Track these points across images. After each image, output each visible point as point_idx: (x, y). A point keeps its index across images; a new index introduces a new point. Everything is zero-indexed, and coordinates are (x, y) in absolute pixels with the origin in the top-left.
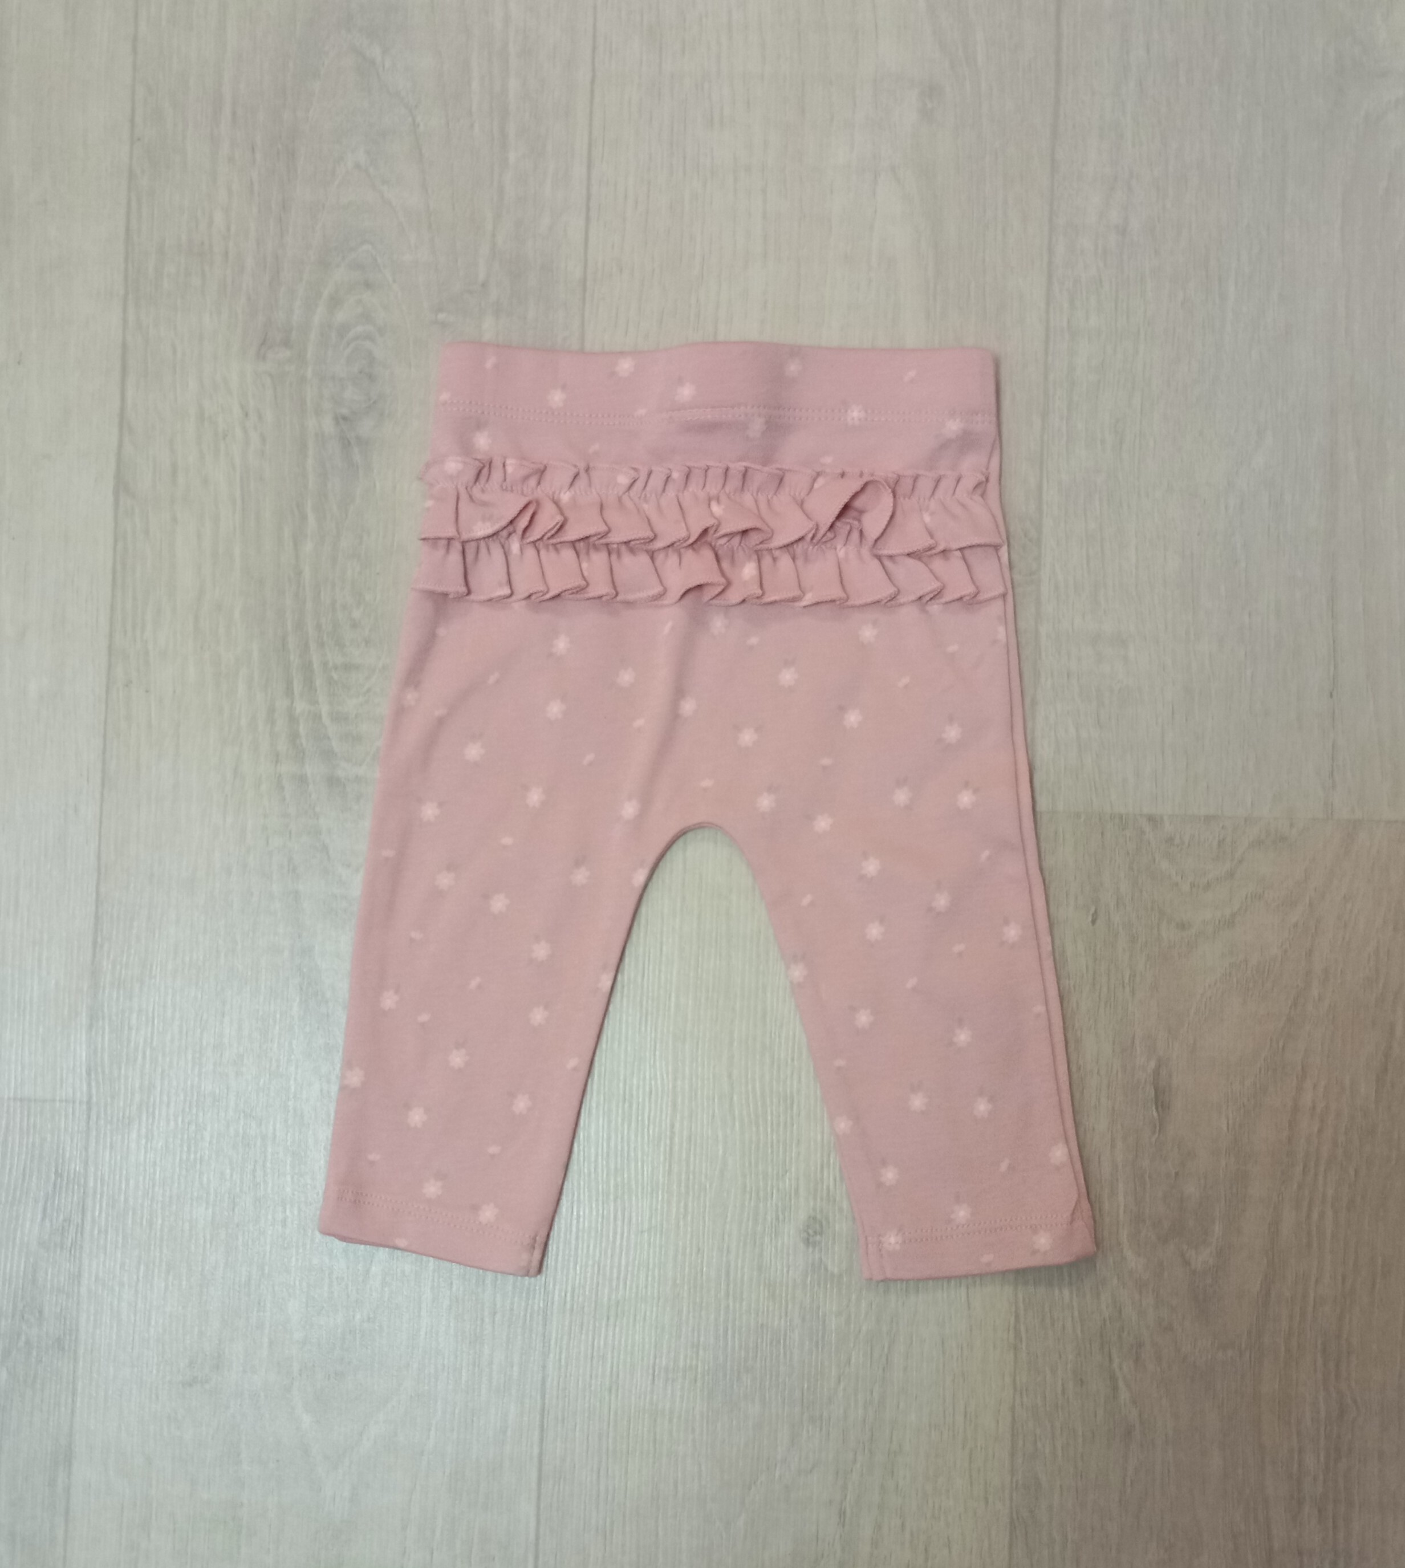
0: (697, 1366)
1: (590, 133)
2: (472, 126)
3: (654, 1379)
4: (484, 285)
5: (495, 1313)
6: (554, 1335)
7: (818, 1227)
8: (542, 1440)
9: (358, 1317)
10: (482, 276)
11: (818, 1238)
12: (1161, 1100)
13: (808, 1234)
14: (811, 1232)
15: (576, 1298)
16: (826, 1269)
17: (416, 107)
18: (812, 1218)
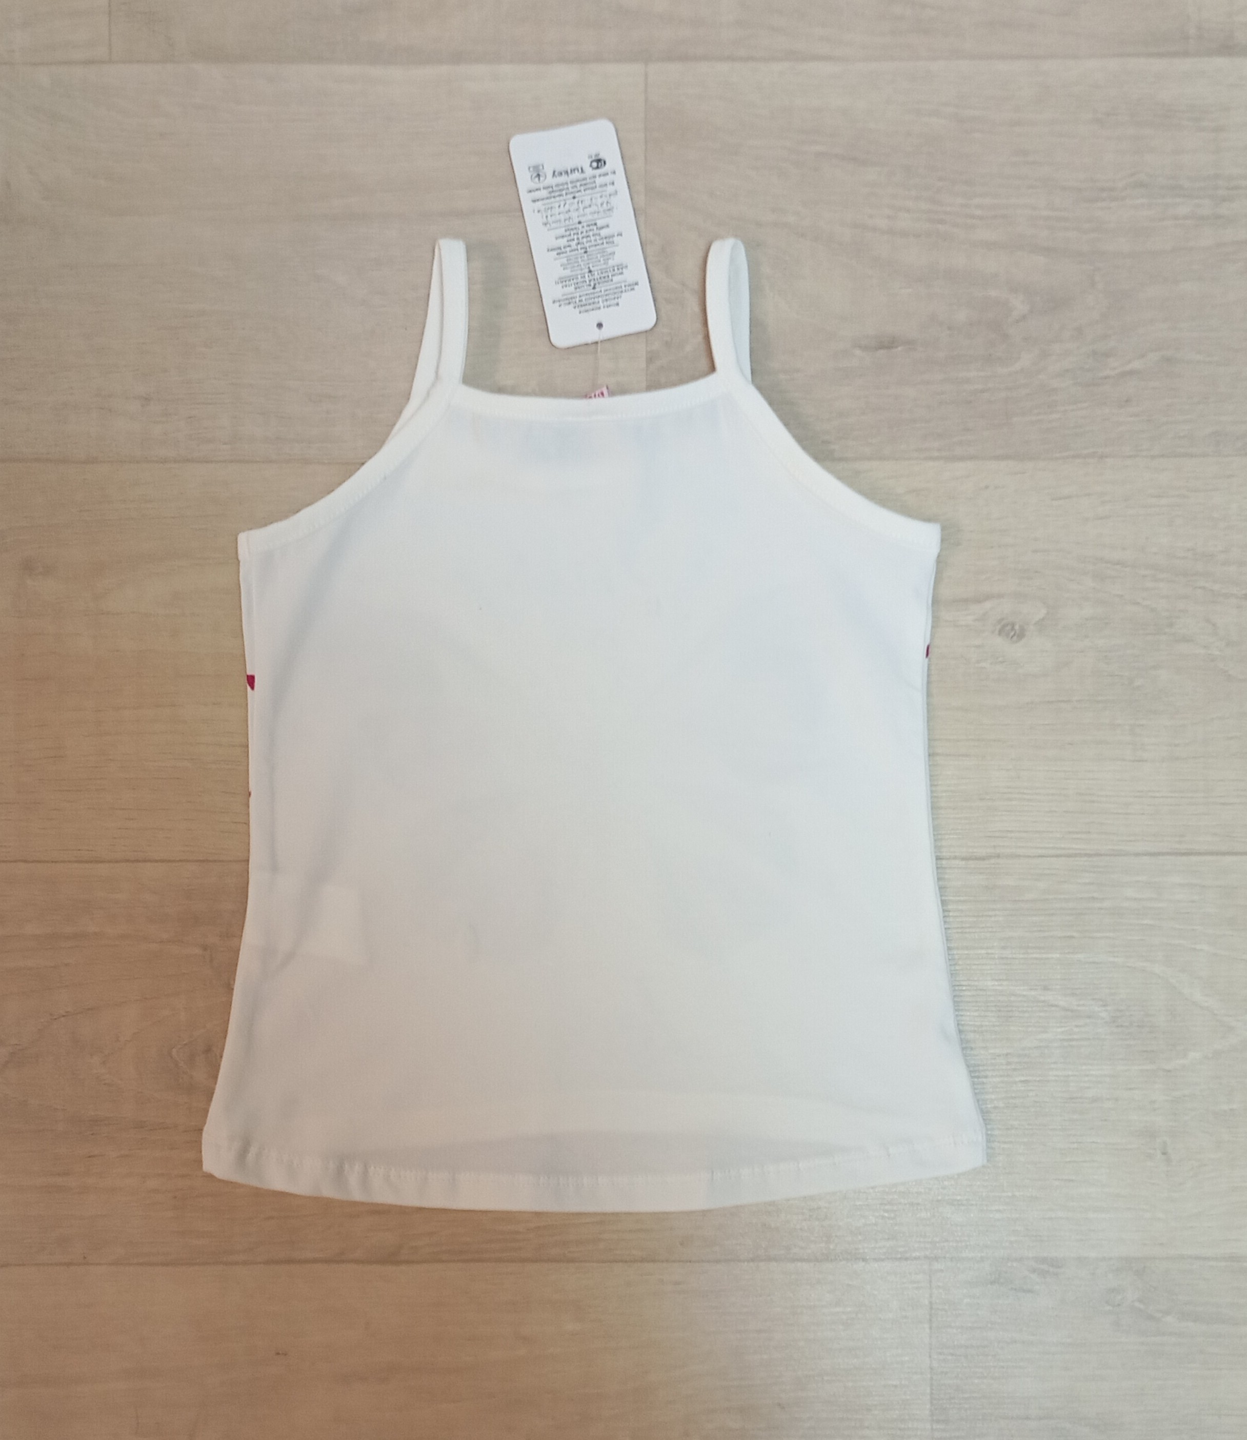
0: (1130, 725)
1: (72, 862)
2: (66, 965)
3: (1143, 761)
4: (205, 948)
5: (1093, 898)
6: (1109, 847)
7: (1009, 628)
8: (1200, 854)
9: (1104, 1015)
10: (198, 951)
11: (1017, 627)
12: (887, 344)
13: (1014, 635)
14: (1012, 633)
15: (1077, 830)
16: (1043, 619)
17: (51, 1015)
18: (1000, 633)
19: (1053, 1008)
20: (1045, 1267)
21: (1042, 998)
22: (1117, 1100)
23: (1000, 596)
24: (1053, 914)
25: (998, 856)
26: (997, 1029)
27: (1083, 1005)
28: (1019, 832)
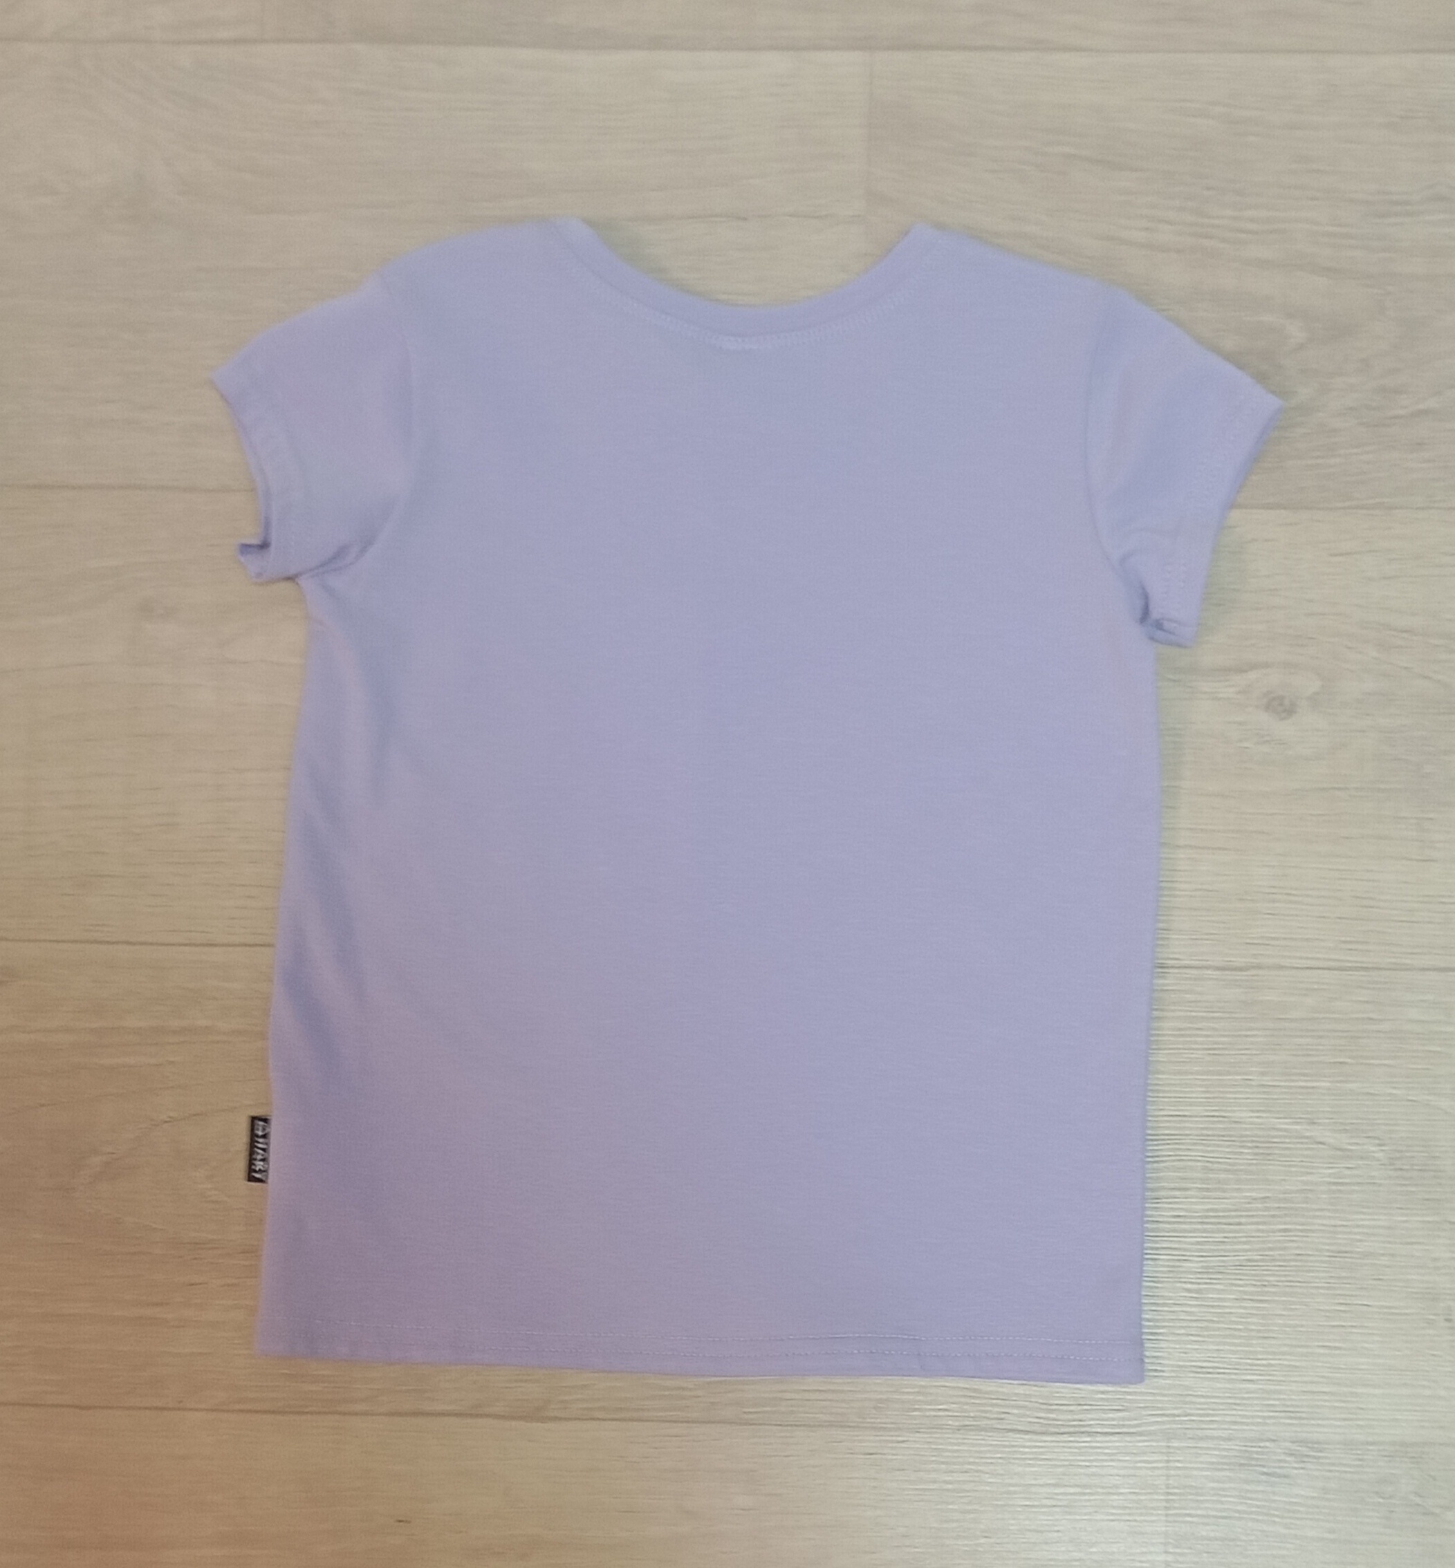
0: (1417, 818)
1: (180, 945)
2: (172, 1063)
3: (1431, 861)
5: (1370, 1019)
6: (1389, 960)
7: (1278, 702)
9: (1380, 1155)
11: (1287, 703)
13: (1283, 711)
14: (1281, 709)
15: (1352, 939)
16: (1318, 693)
17: (152, 1120)
18: (1268, 708)
19: (1320, 1146)
20: (1304, 1450)
21: (1308, 1134)
22: (1393, 1255)
23: (1267, 665)
24: (1321, 1037)
25: (1259, 967)
26: (1253, 1168)
27: (1357, 1144)
28: (1285, 939)
